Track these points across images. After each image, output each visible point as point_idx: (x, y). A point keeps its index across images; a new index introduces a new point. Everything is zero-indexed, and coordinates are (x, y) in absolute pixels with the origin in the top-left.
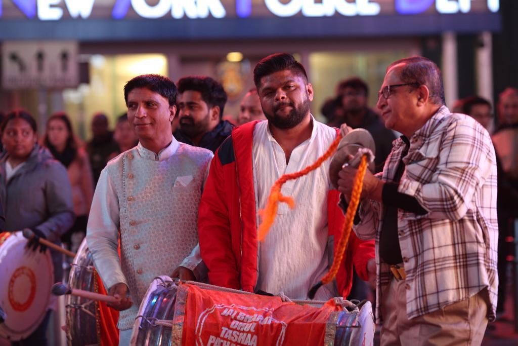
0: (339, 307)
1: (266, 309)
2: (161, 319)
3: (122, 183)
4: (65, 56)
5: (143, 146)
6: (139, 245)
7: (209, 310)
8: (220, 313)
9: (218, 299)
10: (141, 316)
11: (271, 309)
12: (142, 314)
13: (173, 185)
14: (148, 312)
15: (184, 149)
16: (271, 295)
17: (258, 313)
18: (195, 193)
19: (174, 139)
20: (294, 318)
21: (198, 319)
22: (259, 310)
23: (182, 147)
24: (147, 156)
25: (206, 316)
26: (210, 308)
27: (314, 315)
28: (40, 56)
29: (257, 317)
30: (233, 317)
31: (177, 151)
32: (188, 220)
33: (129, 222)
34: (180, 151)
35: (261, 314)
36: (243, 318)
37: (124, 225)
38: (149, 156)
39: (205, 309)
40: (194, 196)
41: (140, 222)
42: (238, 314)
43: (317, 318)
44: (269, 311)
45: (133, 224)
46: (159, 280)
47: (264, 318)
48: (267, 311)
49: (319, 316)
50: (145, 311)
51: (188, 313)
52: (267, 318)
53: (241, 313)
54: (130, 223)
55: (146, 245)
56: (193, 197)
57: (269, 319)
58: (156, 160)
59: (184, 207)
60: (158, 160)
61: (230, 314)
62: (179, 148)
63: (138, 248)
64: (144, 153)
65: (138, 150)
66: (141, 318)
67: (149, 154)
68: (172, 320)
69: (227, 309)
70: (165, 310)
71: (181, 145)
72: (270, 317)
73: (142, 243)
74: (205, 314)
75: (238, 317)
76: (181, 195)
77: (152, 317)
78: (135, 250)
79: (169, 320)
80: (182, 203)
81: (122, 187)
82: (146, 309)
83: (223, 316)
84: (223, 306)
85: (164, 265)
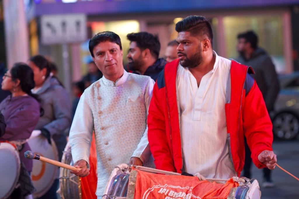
0: (236, 184)
1: (187, 188)
2: (119, 196)
3: (94, 103)
4: (78, 24)
5: (106, 78)
6: (107, 142)
7: (150, 189)
8: (158, 192)
9: (156, 180)
10: (106, 195)
11: (191, 188)
12: (106, 194)
13: (126, 101)
14: (111, 191)
15: (132, 77)
16: (192, 175)
17: (182, 191)
18: (141, 105)
19: (125, 72)
20: (206, 194)
21: (143, 196)
22: (183, 188)
23: (130, 77)
24: (108, 84)
25: (148, 194)
26: (151, 188)
27: (220, 191)
28: (64, 24)
29: (182, 194)
30: (166, 194)
31: (127, 79)
32: (138, 123)
33: (100, 127)
34: (129, 79)
35: (184, 192)
36: (172, 195)
37: (98, 129)
38: (110, 84)
39: (148, 189)
40: (141, 107)
41: (107, 127)
42: (169, 192)
43: (221, 194)
44: (189, 189)
45: (103, 128)
46: (117, 168)
47: (186, 195)
48: (188, 189)
49: (223, 191)
50: (109, 190)
51: (136, 191)
52: (188, 195)
53: (171, 192)
54: (101, 129)
55: (112, 142)
56: (139, 108)
57: (189, 195)
58: (114, 86)
59: (134, 115)
60: (115, 86)
61: (164, 192)
62: (128, 77)
63: (107, 144)
64: (107, 82)
65: (102, 81)
66: (106, 196)
67: (110, 83)
68: (126, 196)
69: (162, 189)
70: (121, 190)
71: (130, 75)
72: (190, 194)
73: (109, 140)
74: (148, 192)
75: (169, 194)
76: (132, 107)
77: (113, 195)
78: (105, 146)
79: (124, 197)
80: (133, 112)
81: (94, 105)
82: (109, 189)
83: (159, 194)
84: (159, 186)
85: (124, 154)
